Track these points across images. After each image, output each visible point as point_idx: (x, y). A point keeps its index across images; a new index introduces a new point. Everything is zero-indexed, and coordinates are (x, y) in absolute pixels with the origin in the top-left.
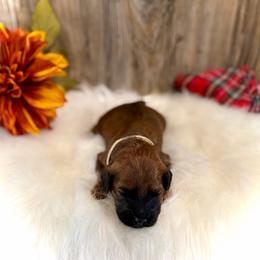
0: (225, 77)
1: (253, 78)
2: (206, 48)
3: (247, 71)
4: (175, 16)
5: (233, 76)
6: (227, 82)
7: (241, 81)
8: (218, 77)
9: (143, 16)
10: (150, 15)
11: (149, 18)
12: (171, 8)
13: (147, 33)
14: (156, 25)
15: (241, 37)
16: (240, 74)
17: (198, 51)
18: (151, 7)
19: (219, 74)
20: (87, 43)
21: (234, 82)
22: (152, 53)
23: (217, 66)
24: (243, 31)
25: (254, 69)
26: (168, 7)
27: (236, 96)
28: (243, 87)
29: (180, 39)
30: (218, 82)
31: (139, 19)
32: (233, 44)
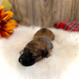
11: (46, 6)
14: (48, 8)
21: (72, 25)
22: (47, 16)
28: (75, 26)
29: (55, 12)
31: (43, 6)
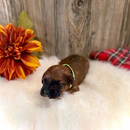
0: (117, 53)
2: (107, 38)
3: (129, 50)
4: (91, 22)
5: (121, 52)
6: (118, 55)
7: (126, 55)
8: (113, 53)
9: (75, 22)
10: (78, 21)
11: (77, 23)
12: (89, 18)
13: (77, 30)
16: (125, 51)
17: (103, 40)
18: (78, 17)
19: (114, 51)
20: (46, 35)
21: (122, 55)
23: (113, 47)
24: (126, 29)
26: (87, 17)
27: (123, 62)
29: (93, 33)
30: (113, 55)
31: (72, 23)
32: (121, 36)
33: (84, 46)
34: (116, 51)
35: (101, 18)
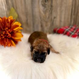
0: (69, 28)
1: (78, 28)
3: (76, 27)
4: (53, 11)
5: (72, 28)
6: (70, 30)
7: (74, 29)
8: (67, 28)
9: (43, 12)
14: (47, 14)
15: (73, 16)
16: (74, 27)
17: (61, 21)
20: (27, 20)
21: (72, 30)
23: (67, 25)
24: (74, 14)
25: (78, 26)
26: (51, 9)
27: (73, 34)
28: (75, 31)
29: (55, 18)
30: (67, 30)
31: (42, 12)
32: (71, 18)
33: (49, 25)
34: (69, 27)
35: (59, 9)
